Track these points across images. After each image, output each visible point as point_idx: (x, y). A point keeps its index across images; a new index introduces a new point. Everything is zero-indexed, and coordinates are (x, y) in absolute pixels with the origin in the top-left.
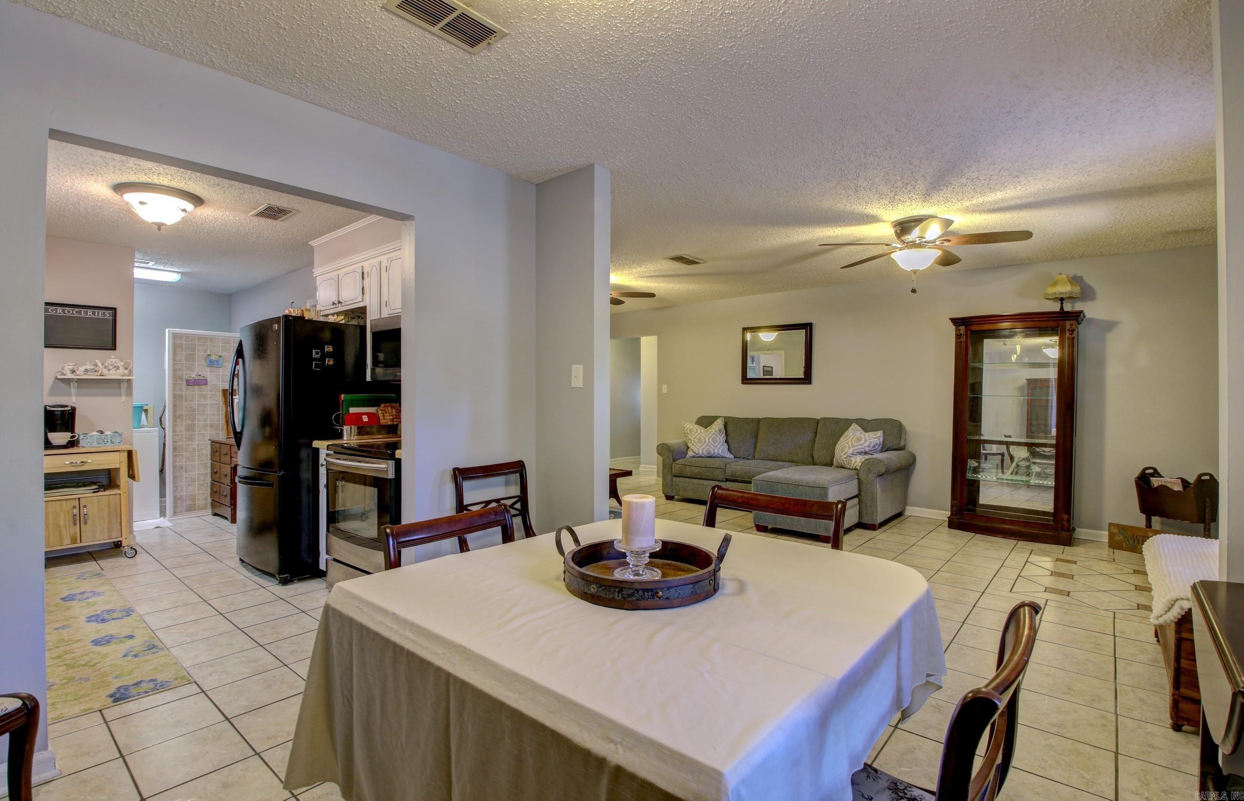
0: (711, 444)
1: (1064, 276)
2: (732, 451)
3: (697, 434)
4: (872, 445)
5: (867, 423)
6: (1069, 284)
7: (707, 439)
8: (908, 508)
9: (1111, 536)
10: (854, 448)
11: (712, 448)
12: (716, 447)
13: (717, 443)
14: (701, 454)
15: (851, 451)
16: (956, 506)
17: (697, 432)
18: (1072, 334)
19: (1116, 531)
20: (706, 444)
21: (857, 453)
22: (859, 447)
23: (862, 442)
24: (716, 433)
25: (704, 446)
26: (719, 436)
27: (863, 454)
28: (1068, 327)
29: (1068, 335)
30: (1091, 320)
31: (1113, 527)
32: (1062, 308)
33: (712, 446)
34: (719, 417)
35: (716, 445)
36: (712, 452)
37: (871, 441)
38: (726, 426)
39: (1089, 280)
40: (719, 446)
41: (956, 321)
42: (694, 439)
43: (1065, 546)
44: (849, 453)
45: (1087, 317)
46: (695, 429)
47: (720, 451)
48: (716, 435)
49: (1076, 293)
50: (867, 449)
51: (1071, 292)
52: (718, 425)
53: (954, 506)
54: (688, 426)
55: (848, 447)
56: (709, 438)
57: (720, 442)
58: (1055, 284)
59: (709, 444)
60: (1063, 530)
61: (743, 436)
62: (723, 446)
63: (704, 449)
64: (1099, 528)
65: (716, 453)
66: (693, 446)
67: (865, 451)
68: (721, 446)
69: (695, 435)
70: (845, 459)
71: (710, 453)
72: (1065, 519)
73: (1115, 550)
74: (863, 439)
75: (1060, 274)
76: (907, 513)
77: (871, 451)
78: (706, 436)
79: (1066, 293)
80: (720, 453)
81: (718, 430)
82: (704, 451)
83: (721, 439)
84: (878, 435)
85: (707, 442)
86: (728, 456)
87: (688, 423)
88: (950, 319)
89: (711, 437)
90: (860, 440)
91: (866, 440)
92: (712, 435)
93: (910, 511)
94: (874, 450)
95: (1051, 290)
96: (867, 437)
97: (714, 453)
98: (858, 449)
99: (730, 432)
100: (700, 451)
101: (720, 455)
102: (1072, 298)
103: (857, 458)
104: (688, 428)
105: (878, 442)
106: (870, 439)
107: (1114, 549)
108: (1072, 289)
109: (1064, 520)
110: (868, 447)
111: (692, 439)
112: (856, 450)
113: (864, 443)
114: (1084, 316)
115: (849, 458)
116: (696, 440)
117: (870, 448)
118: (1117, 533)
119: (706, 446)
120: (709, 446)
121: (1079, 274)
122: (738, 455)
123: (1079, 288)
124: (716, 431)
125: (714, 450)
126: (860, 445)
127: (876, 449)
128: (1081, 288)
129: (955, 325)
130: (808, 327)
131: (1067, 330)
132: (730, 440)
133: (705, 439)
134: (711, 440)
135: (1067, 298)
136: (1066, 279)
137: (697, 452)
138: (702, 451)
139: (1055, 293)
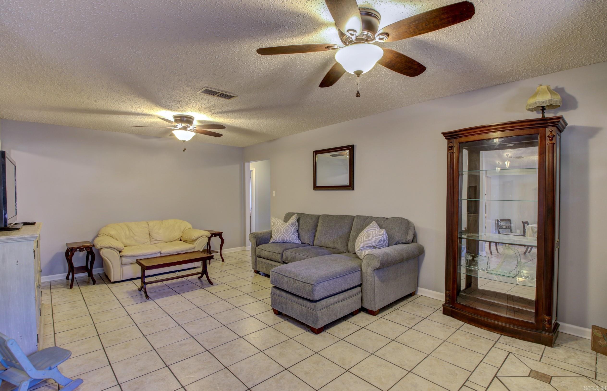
0: (285, 234)
1: (544, 87)
2: (301, 239)
3: (277, 226)
4: (378, 241)
5: (385, 221)
6: (549, 94)
7: (282, 230)
8: (419, 289)
9: (595, 339)
10: (364, 243)
11: (285, 236)
12: (288, 236)
13: (289, 233)
14: (278, 240)
15: (362, 245)
16: (449, 296)
17: (277, 224)
18: (552, 140)
19: (600, 335)
20: (281, 233)
21: (366, 247)
22: (368, 242)
23: (370, 238)
24: (289, 226)
25: (280, 235)
26: (291, 228)
27: (372, 248)
28: (548, 133)
29: (548, 141)
30: (573, 128)
31: (596, 331)
32: (543, 116)
33: (285, 235)
34: (293, 214)
35: (288, 234)
36: (285, 240)
37: (377, 237)
38: (298, 220)
39: (570, 91)
40: (290, 235)
41: (447, 135)
42: (275, 229)
43: (546, 345)
44: (360, 247)
45: (569, 124)
46: (277, 222)
47: (291, 239)
48: (289, 227)
49: (556, 101)
50: (374, 244)
51: (551, 100)
52: (293, 219)
53: (447, 296)
54: (273, 220)
55: (361, 242)
56: (284, 229)
57: (291, 232)
58: (536, 94)
59: (284, 234)
60: (544, 330)
61: (308, 228)
62: (293, 235)
63: (280, 237)
64: (584, 325)
65: (288, 240)
66: (273, 235)
67: (373, 245)
68: (292, 235)
69: (276, 227)
70: (359, 252)
71: (284, 240)
72: (547, 320)
73: (599, 354)
74: (371, 236)
75: (541, 85)
76: (419, 293)
77: (377, 245)
78: (282, 228)
79: (545, 102)
80: (291, 240)
81: (291, 223)
82: (280, 238)
83: (293, 230)
84: (382, 233)
85: (282, 232)
86: (297, 242)
87: (274, 218)
88: (443, 133)
89: (285, 228)
90: (369, 236)
91: (373, 237)
92: (286, 227)
93: (421, 291)
94: (380, 245)
95: (532, 101)
96: (374, 234)
97: (287, 240)
98: (367, 244)
99: (301, 224)
100: (278, 238)
101: (291, 241)
102: (551, 107)
103: (366, 251)
104: (273, 222)
105: (382, 238)
106: (376, 236)
107: (597, 352)
108: (551, 97)
109: (545, 321)
110: (375, 242)
111: (274, 230)
112: (366, 244)
113: (372, 239)
114: (566, 124)
115: (361, 251)
116: (276, 231)
117: (376, 243)
118: (601, 338)
119: (281, 235)
120: (283, 235)
121: (560, 86)
122: (305, 242)
123: (560, 97)
124: (289, 224)
125: (286, 238)
126: (369, 240)
127: (382, 244)
128: (562, 97)
129: (447, 139)
130: (351, 148)
131: (547, 136)
132: (300, 231)
133: (281, 230)
134: (285, 231)
135: (548, 106)
136: (546, 89)
137: (275, 239)
138: (279, 239)
139: (536, 103)
